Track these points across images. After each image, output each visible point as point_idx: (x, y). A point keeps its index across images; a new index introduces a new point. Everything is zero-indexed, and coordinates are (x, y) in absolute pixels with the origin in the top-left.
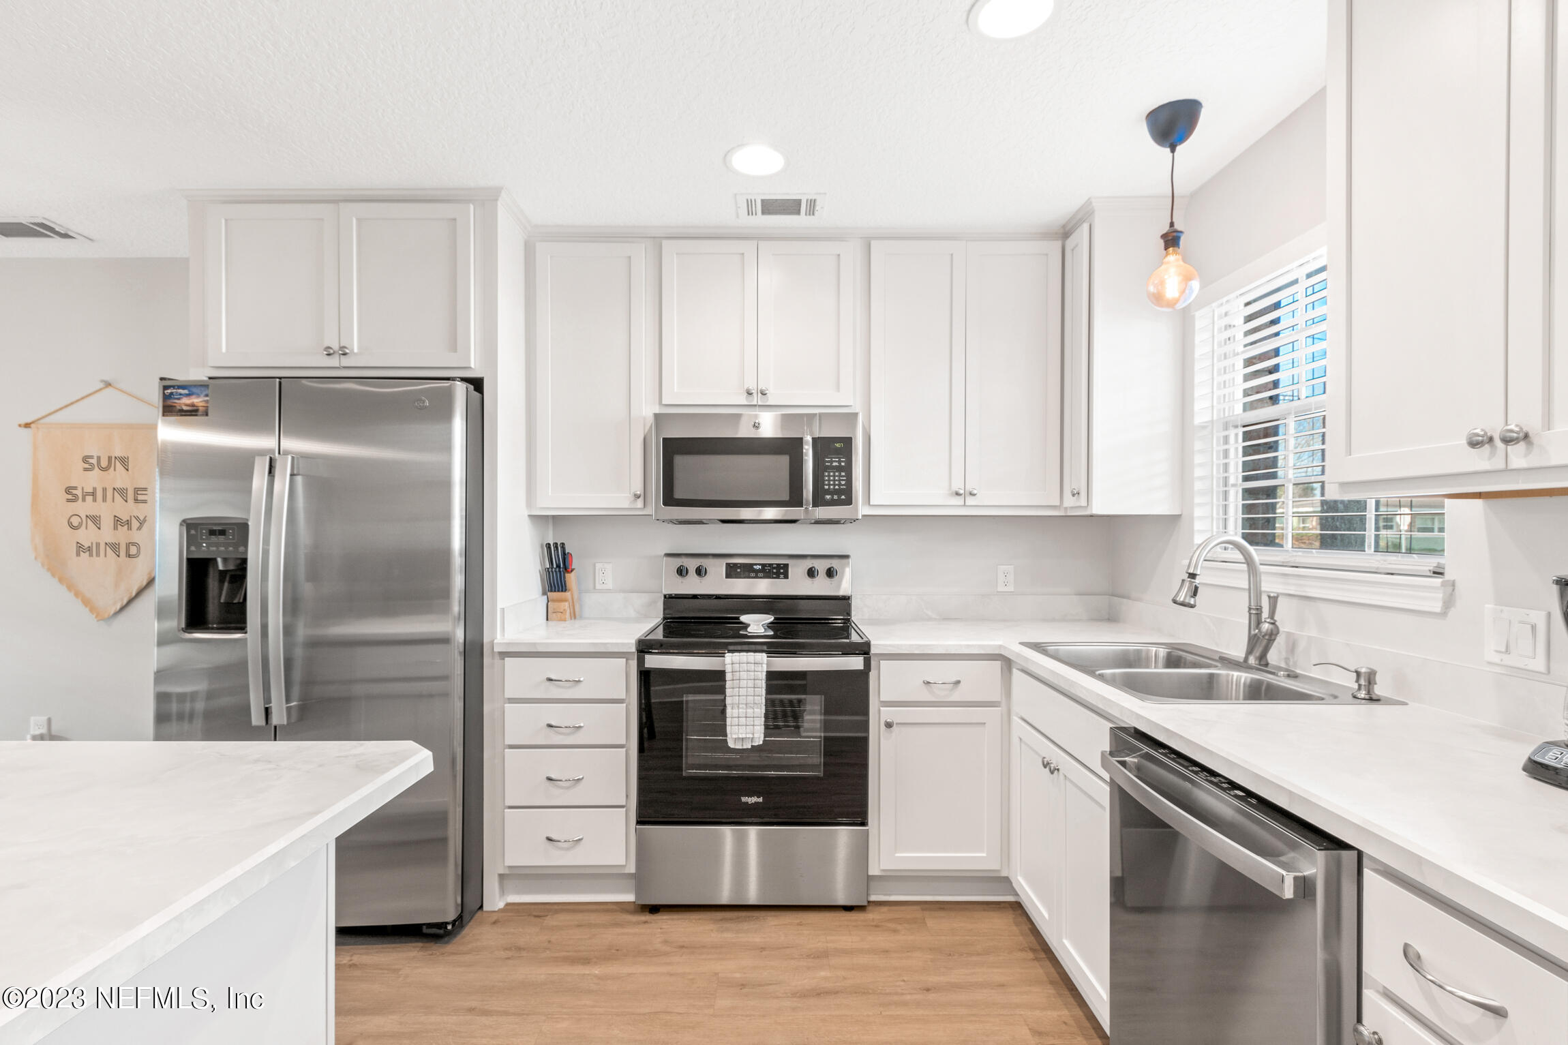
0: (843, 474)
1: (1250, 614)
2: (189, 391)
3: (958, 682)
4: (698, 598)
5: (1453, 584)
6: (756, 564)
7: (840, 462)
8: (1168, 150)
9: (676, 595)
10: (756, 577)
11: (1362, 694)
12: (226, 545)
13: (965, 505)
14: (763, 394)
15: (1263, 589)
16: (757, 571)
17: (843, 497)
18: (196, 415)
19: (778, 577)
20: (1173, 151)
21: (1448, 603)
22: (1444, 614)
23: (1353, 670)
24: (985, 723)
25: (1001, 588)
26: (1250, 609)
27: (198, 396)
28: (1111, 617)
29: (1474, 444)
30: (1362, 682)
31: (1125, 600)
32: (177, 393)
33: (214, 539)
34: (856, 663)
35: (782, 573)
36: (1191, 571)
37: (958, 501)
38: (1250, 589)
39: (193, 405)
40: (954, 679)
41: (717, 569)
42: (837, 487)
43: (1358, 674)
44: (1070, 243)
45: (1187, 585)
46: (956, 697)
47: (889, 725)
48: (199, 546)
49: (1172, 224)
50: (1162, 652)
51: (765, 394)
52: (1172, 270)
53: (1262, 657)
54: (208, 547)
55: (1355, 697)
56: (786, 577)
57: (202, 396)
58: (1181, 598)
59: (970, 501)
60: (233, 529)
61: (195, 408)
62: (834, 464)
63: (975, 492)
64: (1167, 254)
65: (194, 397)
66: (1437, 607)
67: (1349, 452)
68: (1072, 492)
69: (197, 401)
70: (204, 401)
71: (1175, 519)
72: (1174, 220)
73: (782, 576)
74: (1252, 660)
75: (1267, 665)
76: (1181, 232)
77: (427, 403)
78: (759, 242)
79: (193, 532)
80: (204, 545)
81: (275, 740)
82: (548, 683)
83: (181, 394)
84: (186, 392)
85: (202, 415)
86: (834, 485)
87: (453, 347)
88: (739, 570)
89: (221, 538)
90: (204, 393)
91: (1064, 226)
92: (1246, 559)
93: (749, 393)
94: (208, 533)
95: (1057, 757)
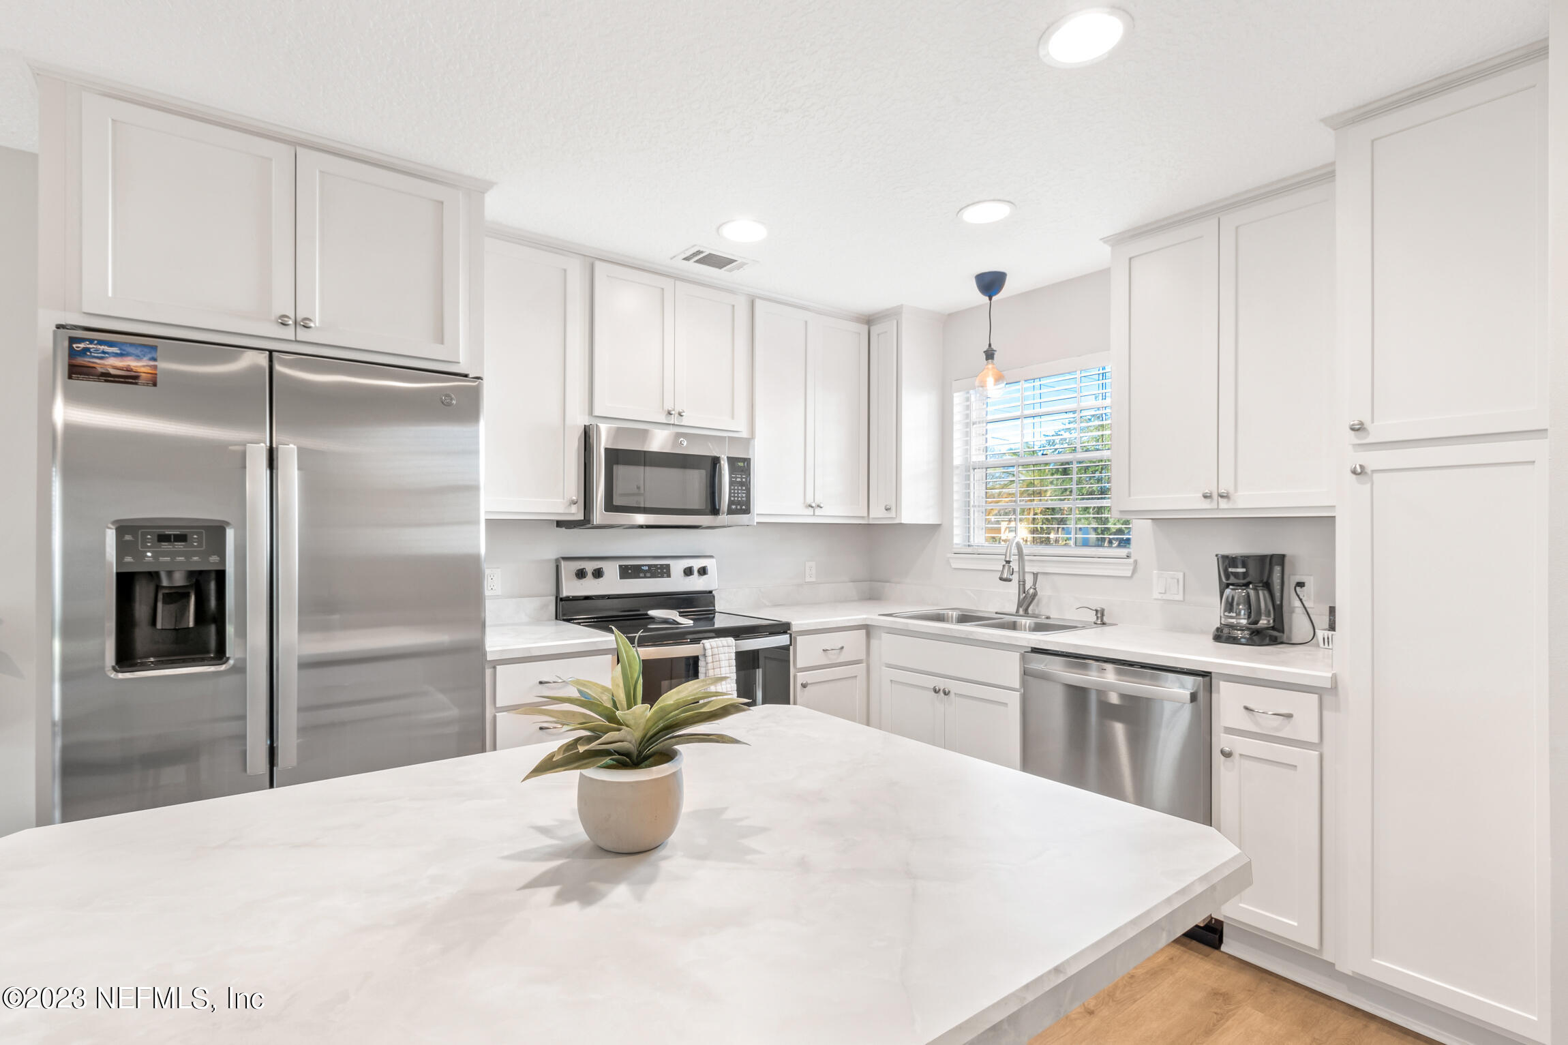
0: (744, 488)
1: (1019, 585)
2: (120, 349)
3: (842, 648)
4: (593, 599)
5: (1136, 562)
6: (644, 565)
7: (742, 478)
8: (987, 298)
9: (573, 597)
10: (645, 577)
11: (1099, 622)
12: (188, 555)
13: (814, 515)
14: (680, 414)
15: (1026, 570)
16: (645, 572)
17: (744, 507)
18: (136, 384)
19: (662, 577)
20: (990, 299)
21: (1134, 571)
22: (1131, 577)
23: (1094, 609)
24: (856, 677)
25: (808, 579)
26: (1019, 582)
27: (138, 358)
28: (872, 596)
29: (1205, 497)
30: (1099, 615)
31: (888, 584)
32: (97, 350)
33: (165, 546)
34: (782, 640)
35: (665, 573)
36: (1008, 559)
37: (810, 512)
38: (1019, 571)
39: (129, 369)
40: (840, 646)
41: (611, 570)
42: (740, 499)
43: (1097, 611)
44: (875, 330)
45: (1007, 568)
46: (842, 659)
47: (804, 686)
48: (141, 556)
49: (990, 345)
50: (955, 614)
51: (682, 416)
52: (990, 373)
53: (1026, 610)
54: (155, 556)
55: (1096, 623)
56: (669, 576)
57: (145, 359)
58: (1005, 576)
59: (818, 512)
60: (199, 534)
61: (133, 374)
62: (739, 480)
63: (822, 505)
64: (987, 364)
65: (129, 358)
66: (1129, 574)
67: (1130, 496)
68: (886, 507)
69: (138, 365)
70: (150, 366)
71: (934, 528)
72: (991, 342)
73: (665, 575)
74: (1021, 612)
75: (1028, 614)
76: (995, 351)
77: (454, 402)
78: (676, 282)
79: (128, 537)
80: (149, 554)
81: (271, 786)
82: (541, 686)
83: (104, 352)
84: (115, 350)
85: (147, 384)
86: (738, 497)
87: (440, 339)
88: (630, 571)
89: (179, 546)
90: (150, 356)
91: (870, 316)
92: (1019, 552)
93: (669, 413)
94: (156, 538)
95: (941, 683)
